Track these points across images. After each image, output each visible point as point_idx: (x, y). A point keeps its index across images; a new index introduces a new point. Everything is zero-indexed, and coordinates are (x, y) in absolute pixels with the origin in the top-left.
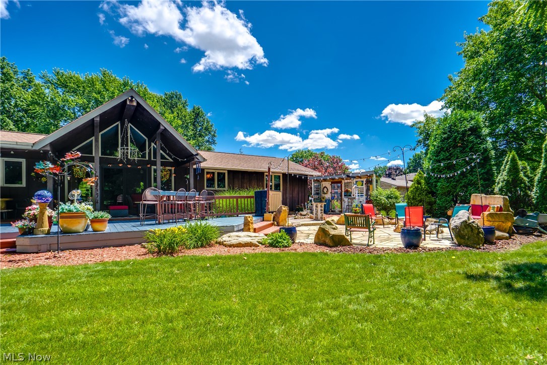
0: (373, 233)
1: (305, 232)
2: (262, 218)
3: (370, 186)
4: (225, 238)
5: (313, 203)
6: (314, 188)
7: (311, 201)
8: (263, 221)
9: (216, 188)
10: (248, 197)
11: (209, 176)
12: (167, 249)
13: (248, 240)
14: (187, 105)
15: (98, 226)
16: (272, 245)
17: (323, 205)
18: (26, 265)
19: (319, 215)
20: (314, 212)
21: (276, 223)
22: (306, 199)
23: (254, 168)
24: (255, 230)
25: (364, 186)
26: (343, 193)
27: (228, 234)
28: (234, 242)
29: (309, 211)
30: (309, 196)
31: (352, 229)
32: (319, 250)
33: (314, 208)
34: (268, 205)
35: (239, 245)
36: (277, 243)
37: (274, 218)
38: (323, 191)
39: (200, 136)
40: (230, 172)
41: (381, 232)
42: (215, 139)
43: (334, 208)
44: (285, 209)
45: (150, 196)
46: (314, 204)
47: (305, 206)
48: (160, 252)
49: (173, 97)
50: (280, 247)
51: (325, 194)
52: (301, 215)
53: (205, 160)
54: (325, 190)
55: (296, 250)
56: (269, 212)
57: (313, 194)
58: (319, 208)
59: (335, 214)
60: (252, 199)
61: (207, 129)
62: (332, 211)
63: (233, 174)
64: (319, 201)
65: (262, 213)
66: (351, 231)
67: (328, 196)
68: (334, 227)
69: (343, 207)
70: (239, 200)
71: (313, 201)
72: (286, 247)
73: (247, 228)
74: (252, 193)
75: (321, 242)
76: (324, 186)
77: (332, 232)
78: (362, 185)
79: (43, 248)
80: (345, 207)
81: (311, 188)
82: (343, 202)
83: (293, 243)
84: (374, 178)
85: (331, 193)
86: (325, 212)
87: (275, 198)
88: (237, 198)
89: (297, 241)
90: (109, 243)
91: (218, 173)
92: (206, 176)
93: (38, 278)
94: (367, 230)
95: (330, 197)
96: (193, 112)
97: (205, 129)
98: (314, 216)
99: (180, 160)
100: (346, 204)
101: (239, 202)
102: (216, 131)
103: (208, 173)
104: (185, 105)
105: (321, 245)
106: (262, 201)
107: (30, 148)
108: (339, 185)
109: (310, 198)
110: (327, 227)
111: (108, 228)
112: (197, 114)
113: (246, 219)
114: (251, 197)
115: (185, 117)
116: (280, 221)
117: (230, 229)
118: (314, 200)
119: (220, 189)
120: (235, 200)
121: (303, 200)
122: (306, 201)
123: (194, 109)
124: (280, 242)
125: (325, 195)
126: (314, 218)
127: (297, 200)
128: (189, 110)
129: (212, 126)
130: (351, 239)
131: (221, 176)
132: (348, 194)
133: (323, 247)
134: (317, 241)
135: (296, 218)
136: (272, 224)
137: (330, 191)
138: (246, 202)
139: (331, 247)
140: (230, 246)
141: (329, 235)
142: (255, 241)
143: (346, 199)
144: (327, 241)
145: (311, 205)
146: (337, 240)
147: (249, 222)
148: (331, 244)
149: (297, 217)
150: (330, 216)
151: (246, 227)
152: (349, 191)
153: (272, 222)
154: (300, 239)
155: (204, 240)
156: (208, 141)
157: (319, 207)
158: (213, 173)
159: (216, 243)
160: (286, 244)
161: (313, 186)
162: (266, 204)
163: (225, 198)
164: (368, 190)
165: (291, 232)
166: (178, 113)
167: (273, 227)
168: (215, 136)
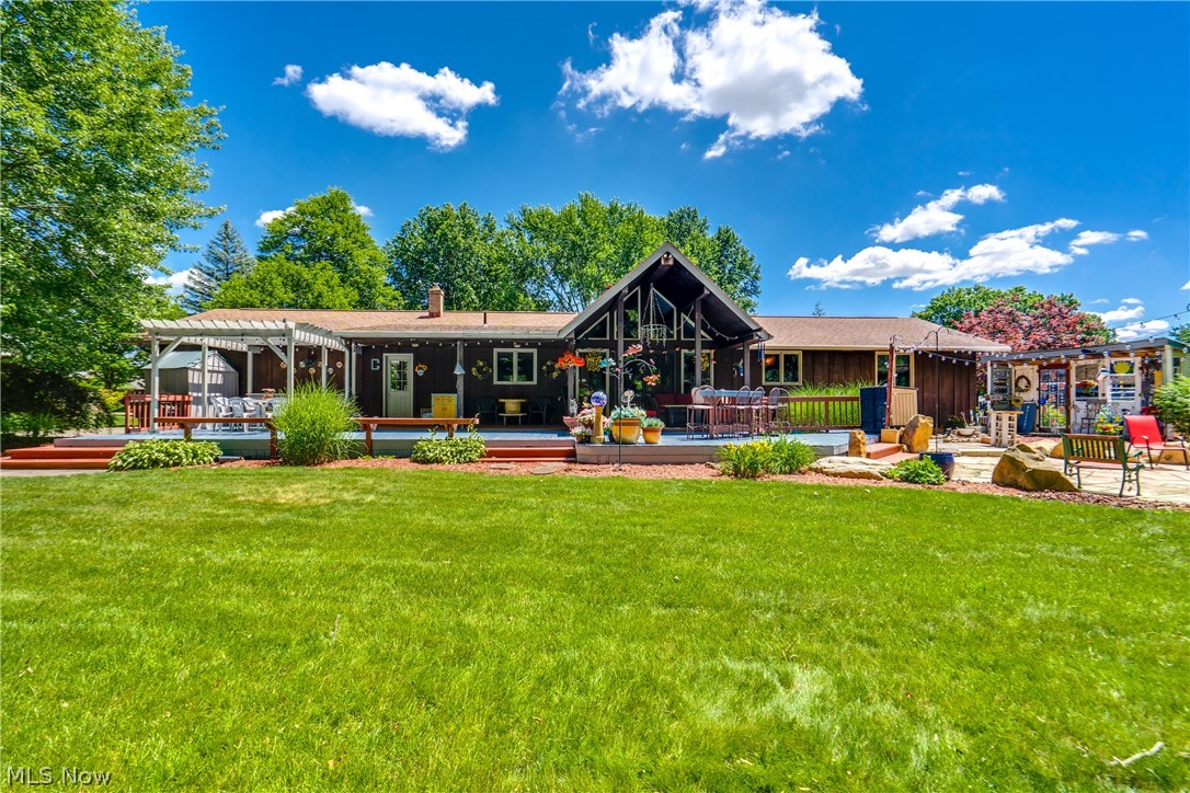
0: (1137, 474)
1: (970, 466)
2: (877, 437)
3: (1156, 372)
4: (823, 463)
5: (990, 410)
6: (992, 377)
7: (984, 407)
8: (880, 441)
9: (782, 381)
10: (847, 399)
11: (768, 361)
12: (747, 470)
13: (864, 468)
14: (706, 228)
15: (651, 437)
16: (905, 479)
17: (1015, 417)
18: (600, 475)
19: (1006, 437)
20: (993, 430)
21: (905, 447)
22: (972, 402)
23: (855, 343)
24: (868, 456)
25: (1137, 372)
26: (1073, 391)
27: (828, 458)
28: (842, 469)
29: (980, 427)
30: (978, 394)
31: (1083, 463)
32: (1000, 492)
33: (993, 421)
34: (890, 414)
35: (850, 475)
36: (917, 476)
37: (901, 437)
38: (1016, 385)
39: (731, 281)
40: (805, 352)
41: (1174, 478)
42: (758, 283)
43: (1047, 424)
44: (926, 422)
45: (700, 397)
46: (993, 415)
47: (968, 417)
48: (737, 473)
49: (682, 217)
50: (923, 483)
51: (1023, 391)
52: (959, 434)
53: (770, 337)
54: (1023, 384)
55: (953, 489)
56: (892, 427)
57: (989, 392)
58: (1005, 423)
59: (1049, 436)
60: (855, 403)
61: (742, 267)
62: (1041, 430)
63: (812, 356)
64: (1005, 406)
65: (875, 428)
66: (1078, 468)
67: (1031, 396)
68: (1036, 456)
69: (1072, 420)
70: (831, 403)
71: (989, 406)
72: (934, 484)
73: (855, 451)
74: (854, 392)
75: (1007, 481)
76: (1019, 374)
77: (1032, 465)
78: (1131, 371)
79: (603, 459)
80: (1079, 421)
81: (984, 378)
82: (1072, 411)
83: (948, 479)
84: (1168, 355)
85: (1039, 389)
86: (1021, 431)
87: (903, 402)
88: (827, 400)
89: (954, 478)
90: (666, 459)
91: (786, 356)
92: (766, 362)
93: (623, 489)
94: (1120, 466)
95: (1036, 398)
96: (718, 239)
97: (739, 268)
98: (992, 438)
99: (728, 339)
100: (1082, 414)
101: (831, 408)
102: (761, 269)
103: (767, 356)
104: (703, 227)
105: (1006, 485)
106: (875, 406)
107: (555, 337)
108: (1062, 371)
109: (981, 399)
110: (1020, 456)
111: (662, 441)
112: (725, 241)
113: (853, 437)
114: (852, 399)
115: (704, 250)
116: (915, 443)
117: (827, 451)
118: (992, 404)
119: (789, 383)
120: (823, 403)
121: (964, 405)
122: (971, 406)
123: (720, 233)
124: (922, 476)
125: (1022, 395)
126: (993, 441)
127: (949, 403)
128: (710, 234)
129: (751, 260)
130: (1079, 483)
131: (791, 360)
132: (1086, 392)
133: (1011, 490)
134: (998, 479)
135: (948, 442)
136: (898, 449)
137: (1035, 385)
138: (843, 408)
139: (1028, 491)
140: (835, 475)
141: (1024, 470)
142: (875, 471)
143: (1082, 405)
144: (1020, 480)
145: (985, 414)
146: (1043, 480)
147: (859, 441)
148: (1029, 486)
149: (949, 438)
150: (1033, 439)
151: (854, 448)
152: (1091, 385)
153: (897, 444)
154: (958, 473)
155: (793, 464)
156: (744, 290)
157: (1005, 421)
158: (777, 356)
159: (810, 469)
160: (934, 480)
161: (989, 373)
162: (885, 411)
163: (803, 399)
164: (1148, 382)
165: (943, 461)
166: (692, 246)
167: (900, 453)
168: (757, 278)
